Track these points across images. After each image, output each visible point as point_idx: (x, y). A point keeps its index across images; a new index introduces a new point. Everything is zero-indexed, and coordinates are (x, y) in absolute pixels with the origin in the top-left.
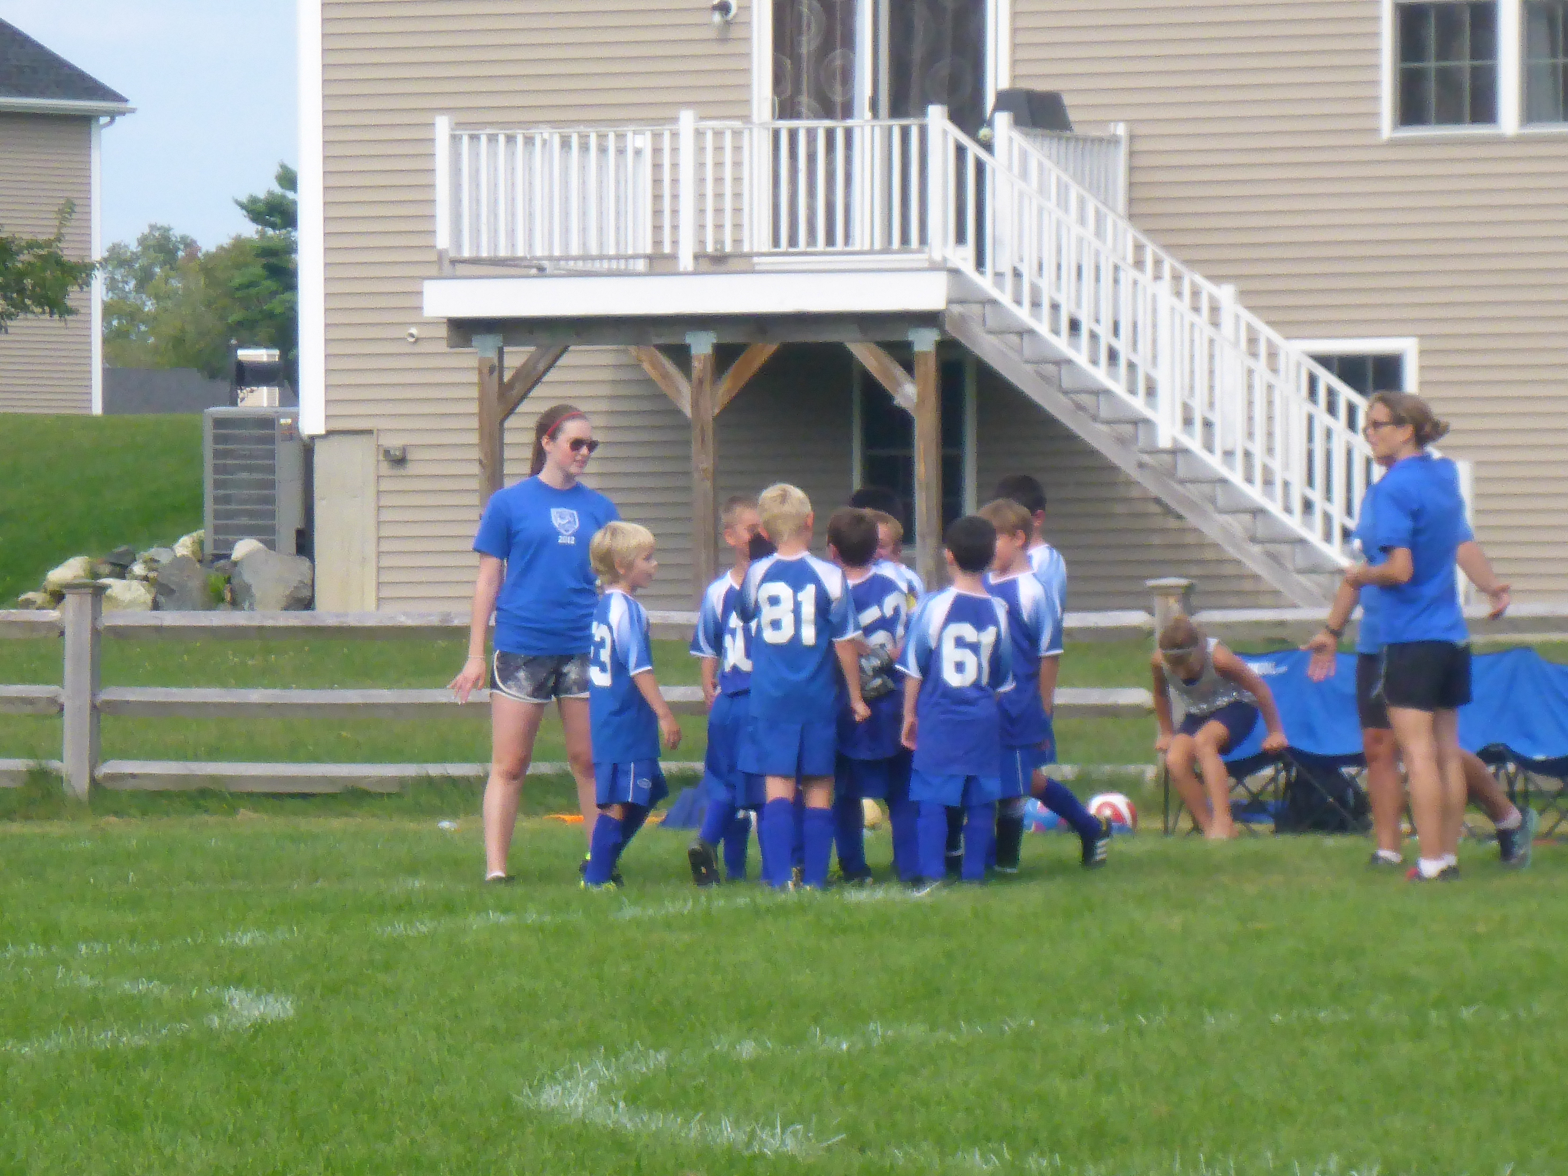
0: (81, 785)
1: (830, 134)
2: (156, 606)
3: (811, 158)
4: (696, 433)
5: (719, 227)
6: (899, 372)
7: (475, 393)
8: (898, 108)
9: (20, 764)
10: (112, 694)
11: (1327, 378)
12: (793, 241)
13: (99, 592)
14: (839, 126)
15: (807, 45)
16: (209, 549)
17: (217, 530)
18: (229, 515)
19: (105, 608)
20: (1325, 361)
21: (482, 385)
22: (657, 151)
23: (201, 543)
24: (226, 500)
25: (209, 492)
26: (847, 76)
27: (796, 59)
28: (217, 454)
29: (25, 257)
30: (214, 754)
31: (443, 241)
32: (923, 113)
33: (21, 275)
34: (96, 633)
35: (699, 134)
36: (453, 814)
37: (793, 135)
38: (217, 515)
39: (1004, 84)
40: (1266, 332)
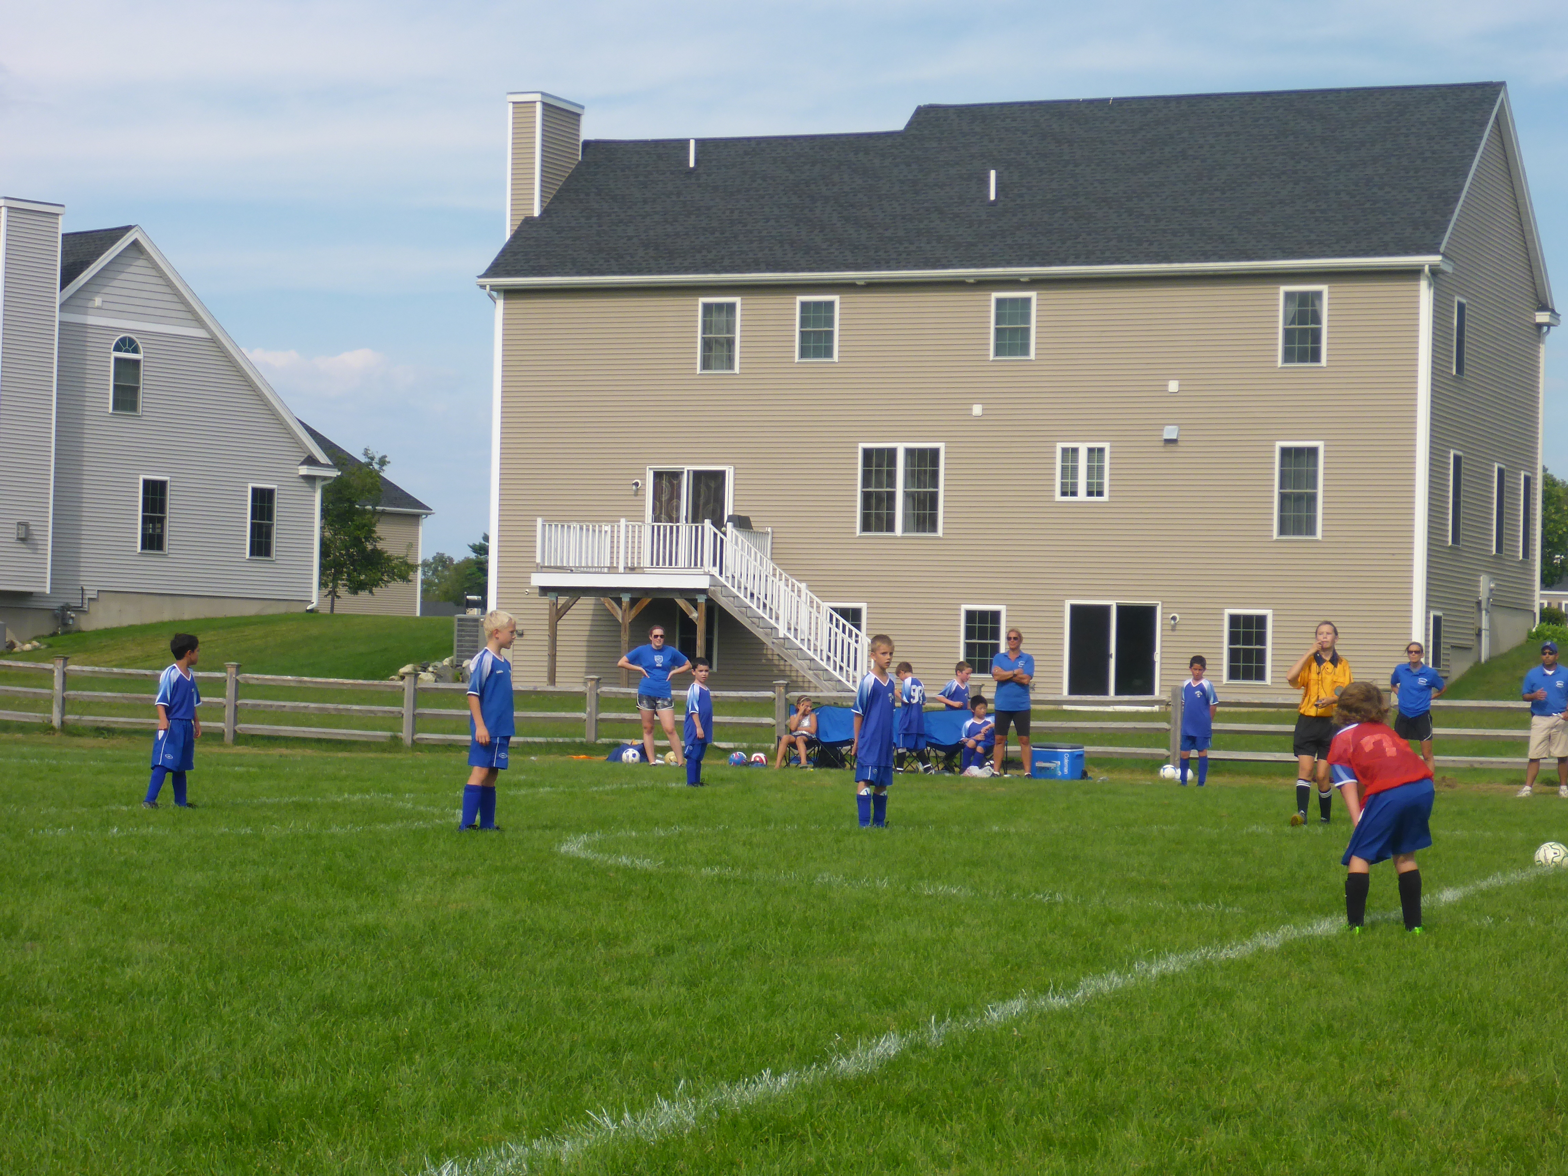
0: (408, 741)
1: (671, 528)
2: (436, 681)
3: (665, 536)
4: (623, 628)
5: (633, 558)
6: (692, 609)
7: (548, 612)
8: (694, 520)
9: (388, 734)
10: (420, 711)
11: (835, 615)
12: (658, 564)
13: (416, 675)
14: (675, 525)
15: (664, 498)
16: (455, 663)
17: (458, 656)
18: (462, 651)
19: (419, 681)
20: (835, 609)
21: (550, 609)
22: (612, 532)
23: (452, 661)
24: (462, 646)
25: (455, 644)
26: (678, 509)
27: (661, 502)
28: (459, 631)
29: (395, 561)
30: (454, 732)
31: (538, 560)
32: (703, 522)
33: (394, 568)
34: (415, 690)
35: (627, 526)
36: (535, 755)
37: (659, 527)
38: (458, 651)
39: (731, 513)
40: (816, 599)
